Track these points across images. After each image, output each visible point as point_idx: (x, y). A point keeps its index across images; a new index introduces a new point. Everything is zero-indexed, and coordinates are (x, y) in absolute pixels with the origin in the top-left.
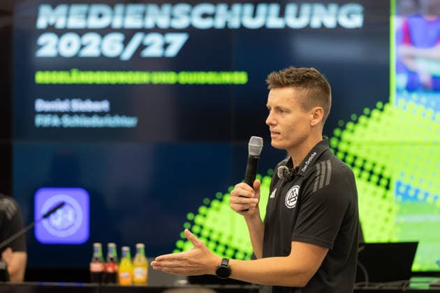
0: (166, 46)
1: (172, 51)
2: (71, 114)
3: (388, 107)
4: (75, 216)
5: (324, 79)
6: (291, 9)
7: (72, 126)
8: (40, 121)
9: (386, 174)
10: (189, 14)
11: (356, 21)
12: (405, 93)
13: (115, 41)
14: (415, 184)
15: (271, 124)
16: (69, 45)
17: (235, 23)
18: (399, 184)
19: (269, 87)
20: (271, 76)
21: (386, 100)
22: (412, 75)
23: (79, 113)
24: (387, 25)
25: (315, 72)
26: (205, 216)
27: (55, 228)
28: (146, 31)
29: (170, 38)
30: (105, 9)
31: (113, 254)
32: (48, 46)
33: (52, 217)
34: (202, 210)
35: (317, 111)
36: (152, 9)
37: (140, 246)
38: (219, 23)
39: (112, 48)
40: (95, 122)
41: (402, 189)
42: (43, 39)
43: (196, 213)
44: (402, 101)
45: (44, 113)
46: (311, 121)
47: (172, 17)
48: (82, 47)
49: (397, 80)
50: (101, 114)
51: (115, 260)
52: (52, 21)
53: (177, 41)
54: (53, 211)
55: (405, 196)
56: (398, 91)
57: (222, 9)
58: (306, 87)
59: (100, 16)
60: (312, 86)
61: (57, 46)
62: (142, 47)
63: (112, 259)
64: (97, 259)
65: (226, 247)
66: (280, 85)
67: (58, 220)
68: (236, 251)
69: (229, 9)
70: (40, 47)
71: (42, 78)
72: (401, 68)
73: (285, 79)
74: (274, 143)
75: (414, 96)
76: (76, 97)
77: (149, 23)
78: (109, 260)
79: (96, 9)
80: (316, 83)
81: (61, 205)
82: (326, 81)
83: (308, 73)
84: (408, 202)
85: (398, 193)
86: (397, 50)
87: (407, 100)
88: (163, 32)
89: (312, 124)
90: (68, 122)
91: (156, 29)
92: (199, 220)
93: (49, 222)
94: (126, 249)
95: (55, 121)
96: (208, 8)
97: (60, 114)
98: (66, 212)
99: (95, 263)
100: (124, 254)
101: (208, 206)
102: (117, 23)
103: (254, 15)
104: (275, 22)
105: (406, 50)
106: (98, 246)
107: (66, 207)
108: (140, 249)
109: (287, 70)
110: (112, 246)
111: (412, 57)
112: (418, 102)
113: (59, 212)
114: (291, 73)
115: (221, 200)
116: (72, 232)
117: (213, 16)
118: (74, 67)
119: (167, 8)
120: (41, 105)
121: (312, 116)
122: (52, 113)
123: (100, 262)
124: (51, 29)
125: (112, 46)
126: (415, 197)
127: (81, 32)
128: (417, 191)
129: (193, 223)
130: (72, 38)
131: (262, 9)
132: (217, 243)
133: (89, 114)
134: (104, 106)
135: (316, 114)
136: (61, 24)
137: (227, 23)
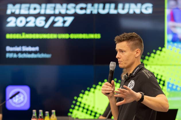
0: (64, 22)
1: (67, 24)
2: (22, 52)
3: (163, 49)
4: (24, 98)
5: (139, 37)
6: (120, 6)
7: (22, 58)
8: (8, 55)
9: (163, 79)
10: (75, 8)
11: (150, 11)
12: (171, 43)
13: (41, 20)
14: (176, 84)
15: (118, 58)
16: (21, 22)
17: (95, 12)
18: (169, 83)
19: (116, 42)
20: (116, 38)
21: (163, 46)
22: (175, 35)
23: (26, 52)
24: (163, 12)
25: (135, 34)
26: (82, 98)
27: (15, 103)
28: (55, 15)
29: (66, 18)
30: (37, 6)
31: (41, 115)
32: (12, 22)
33: (14, 98)
34: (81, 95)
35: (137, 50)
36: (58, 6)
37: (53, 111)
38: (88, 12)
39: (40, 23)
40: (33, 56)
41: (170, 86)
42: (9, 19)
43: (78, 96)
44: (170, 47)
45: (10, 52)
46: (135, 55)
47: (67, 9)
48: (27, 22)
49: (168, 37)
50: (35, 52)
51: (42, 117)
52: (13, 11)
53: (69, 20)
54: (14, 96)
55: (172, 89)
56: (168, 42)
57: (89, 5)
58: (131, 40)
59: (35, 9)
60: (134, 40)
61: (16, 22)
62: (54, 22)
63: (41, 117)
64: (34, 117)
65: (92, 111)
66: (120, 41)
67: (16, 99)
68: (96, 113)
69: (93, 6)
70: (8, 22)
71: (9, 36)
72: (170, 32)
73: (122, 38)
74: (120, 65)
75: (176, 44)
76: (24, 45)
77: (57, 12)
78: (39, 117)
79: (33, 6)
80: (136, 39)
81: (18, 93)
82: (140, 37)
83: (132, 35)
84: (173, 91)
85: (168, 87)
86: (168, 24)
87: (172, 46)
88: (63, 16)
89: (136, 56)
90: (20, 56)
91: (60, 15)
92: (79, 99)
93: (12, 101)
94: (47, 112)
95: (15, 56)
96: (83, 5)
97: (17, 52)
98: (20, 96)
99: (33, 118)
100: (46, 114)
101: (84, 93)
102: (42, 12)
103: (104, 8)
104: (113, 12)
105: (172, 24)
106: (34, 111)
107: (20, 94)
108: (53, 112)
109: (123, 34)
110: (41, 111)
111: (174, 27)
112: (177, 47)
113: (17, 96)
114: (124, 35)
115: (89, 91)
116: (22, 105)
117: (85, 9)
118: (24, 32)
119: (65, 5)
120: (8, 48)
121: (135, 53)
122: (14, 52)
123: (36, 118)
124: (13, 15)
125: (40, 22)
126: (176, 89)
127: (26, 16)
128: (177, 86)
129: (76, 101)
130: (22, 19)
131: (107, 5)
132: (88, 110)
133: (30, 52)
134: (37, 49)
135: (137, 52)
136: (17, 12)
137: (92, 12)
